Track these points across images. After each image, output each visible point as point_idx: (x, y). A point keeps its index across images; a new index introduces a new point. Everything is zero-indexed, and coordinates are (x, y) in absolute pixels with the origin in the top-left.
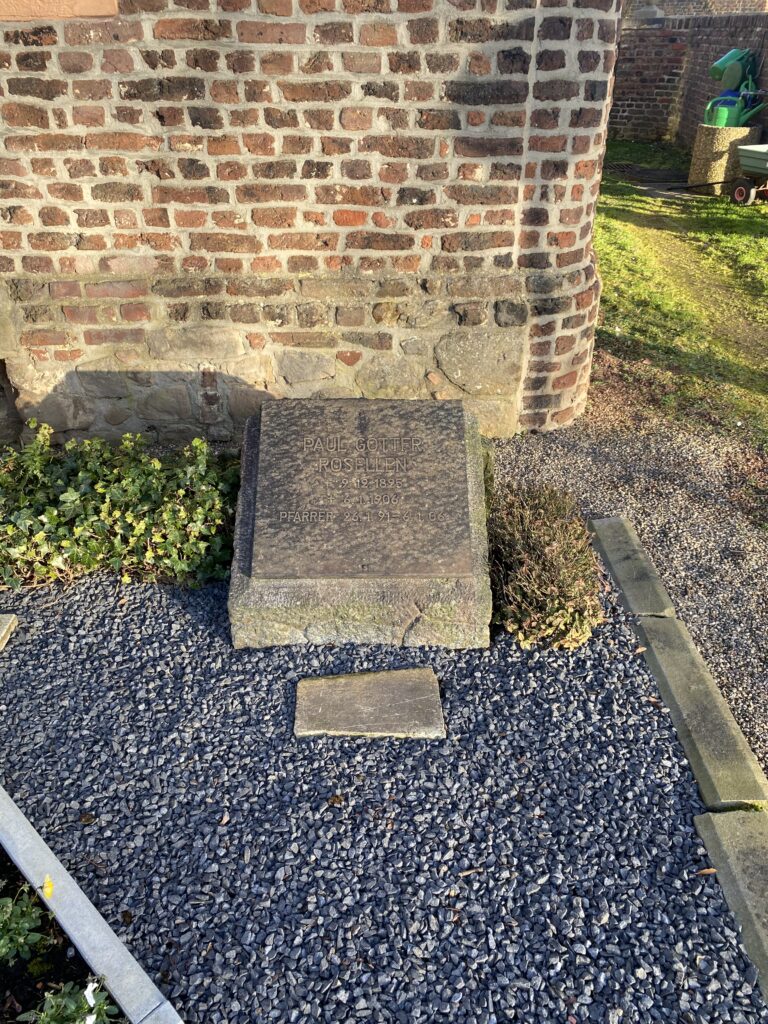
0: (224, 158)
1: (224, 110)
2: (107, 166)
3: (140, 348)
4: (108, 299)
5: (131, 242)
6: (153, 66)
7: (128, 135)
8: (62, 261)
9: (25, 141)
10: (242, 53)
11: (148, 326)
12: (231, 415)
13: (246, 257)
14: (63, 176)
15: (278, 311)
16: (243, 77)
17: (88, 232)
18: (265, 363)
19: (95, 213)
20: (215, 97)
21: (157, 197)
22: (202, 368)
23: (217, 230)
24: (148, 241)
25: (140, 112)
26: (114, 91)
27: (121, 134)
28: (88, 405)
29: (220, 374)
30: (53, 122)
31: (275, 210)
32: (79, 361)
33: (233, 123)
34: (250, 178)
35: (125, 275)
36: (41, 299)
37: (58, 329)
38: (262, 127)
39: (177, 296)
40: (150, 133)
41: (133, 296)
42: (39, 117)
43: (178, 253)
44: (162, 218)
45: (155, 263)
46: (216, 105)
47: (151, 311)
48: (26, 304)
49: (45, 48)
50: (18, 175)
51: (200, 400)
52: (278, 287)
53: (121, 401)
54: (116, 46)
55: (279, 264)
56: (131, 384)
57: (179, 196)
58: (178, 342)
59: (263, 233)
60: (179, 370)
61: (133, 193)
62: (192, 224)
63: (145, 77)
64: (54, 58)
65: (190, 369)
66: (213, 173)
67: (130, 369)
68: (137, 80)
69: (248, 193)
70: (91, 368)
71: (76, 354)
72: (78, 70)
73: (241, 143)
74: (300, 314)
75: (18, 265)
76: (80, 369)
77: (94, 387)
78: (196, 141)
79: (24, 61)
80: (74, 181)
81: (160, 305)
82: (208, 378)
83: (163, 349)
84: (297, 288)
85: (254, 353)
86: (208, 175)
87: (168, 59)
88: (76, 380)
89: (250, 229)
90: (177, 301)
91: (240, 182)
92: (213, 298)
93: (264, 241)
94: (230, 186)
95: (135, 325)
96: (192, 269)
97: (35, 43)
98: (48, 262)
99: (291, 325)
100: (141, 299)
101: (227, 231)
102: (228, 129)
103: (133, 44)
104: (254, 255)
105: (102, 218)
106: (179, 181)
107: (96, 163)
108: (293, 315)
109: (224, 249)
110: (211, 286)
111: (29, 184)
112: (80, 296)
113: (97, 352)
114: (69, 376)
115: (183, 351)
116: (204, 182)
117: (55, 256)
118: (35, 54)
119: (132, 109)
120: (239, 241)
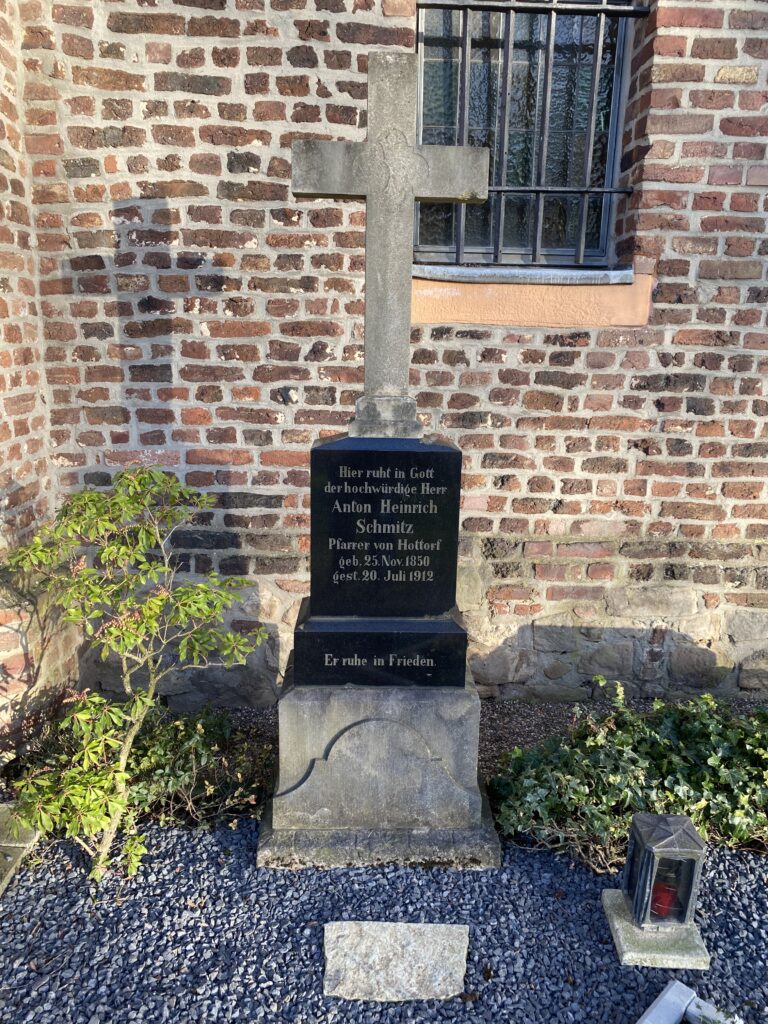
0: (708, 439)
1: (718, 401)
2: (603, 443)
3: (597, 605)
4: (576, 558)
5: (605, 508)
6: (665, 364)
7: (629, 418)
8: (537, 524)
9: (537, 421)
10: (744, 356)
11: (609, 584)
12: (670, 672)
13: (709, 524)
14: (561, 451)
15: (738, 573)
16: (740, 375)
17: (568, 498)
18: (715, 622)
19: (580, 482)
20: (713, 390)
21: (640, 469)
22: (655, 626)
23: (688, 499)
24: (622, 507)
25: (644, 400)
26: (626, 383)
27: (622, 417)
28: (533, 658)
29: (671, 631)
30: (566, 406)
31: (744, 484)
32: (537, 616)
33: (722, 411)
34: (728, 457)
35: (594, 536)
36: (514, 557)
37: (526, 585)
38: (748, 415)
39: (642, 558)
40: (646, 417)
41: (601, 556)
42: (555, 402)
43: (646, 519)
44: (640, 489)
45: (624, 527)
46: (712, 396)
47: (615, 570)
48: (497, 561)
49: (577, 349)
50: (521, 449)
51: (645, 657)
52: (739, 552)
53: (565, 656)
54: (639, 348)
55: (738, 530)
56: (580, 638)
57: (660, 469)
58: (636, 600)
59: (729, 503)
60: (632, 626)
61: (620, 466)
62: (667, 493)
63: (656, 372)
64: (583, 357)
65: (643, 626)
66: (695, 451)
67: (585, 625)
68: (648, 375)
69: (723, 469)
70: (546, 623)
71: (534, 608)
72: (601, 366)
73: (726, 427)
74: (758, 577)
75: (496, 525)
76: (537, 623)
77: (544, 642)
78: (687, 424)
79: (556, 358)
80: (569, 455)
81: (623, 565)
82: (658, 635)
83: (621, 607)
84: (755, 553)
85: (707, 613)
86: (691, 453)
87: (678, 359)
88: (528, 634)
89: (719, 500)
90: (641, 562)
91: (718, 460)
92: (675, 560)
93: (729, 511)
94: (708, 463)
95: (597, 583)
96: (656, 534)
97: (570, 345)
98: (524, 523)
99: (749, 586)
100: (607, 559)
101: (695, 501)
102: (717, 416)
103: (654, 348)
104: (717, 523)
105: (586, 487)
106: (664, 457)
107: (593, 441)
108: (752, 578)
109: (691, 517)
110: (674, 549)
111: (529, 456)
112: (551, 554)
113: (555, 607)
114: (522, 630)
115: (641, 608)
116: (686, 459)
117: (532, 518)
118: (568, 353)
119: (638, 397)
120: (706, 509)
